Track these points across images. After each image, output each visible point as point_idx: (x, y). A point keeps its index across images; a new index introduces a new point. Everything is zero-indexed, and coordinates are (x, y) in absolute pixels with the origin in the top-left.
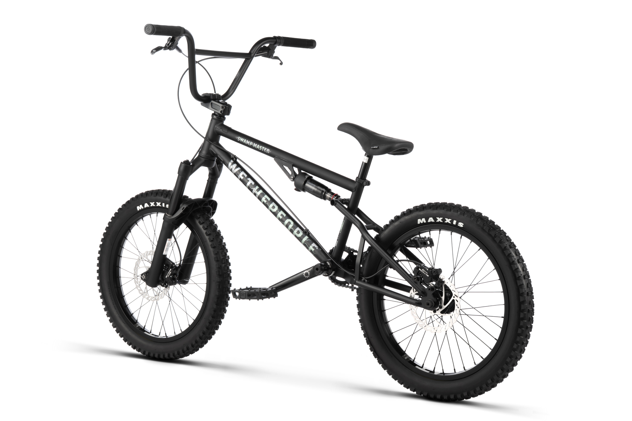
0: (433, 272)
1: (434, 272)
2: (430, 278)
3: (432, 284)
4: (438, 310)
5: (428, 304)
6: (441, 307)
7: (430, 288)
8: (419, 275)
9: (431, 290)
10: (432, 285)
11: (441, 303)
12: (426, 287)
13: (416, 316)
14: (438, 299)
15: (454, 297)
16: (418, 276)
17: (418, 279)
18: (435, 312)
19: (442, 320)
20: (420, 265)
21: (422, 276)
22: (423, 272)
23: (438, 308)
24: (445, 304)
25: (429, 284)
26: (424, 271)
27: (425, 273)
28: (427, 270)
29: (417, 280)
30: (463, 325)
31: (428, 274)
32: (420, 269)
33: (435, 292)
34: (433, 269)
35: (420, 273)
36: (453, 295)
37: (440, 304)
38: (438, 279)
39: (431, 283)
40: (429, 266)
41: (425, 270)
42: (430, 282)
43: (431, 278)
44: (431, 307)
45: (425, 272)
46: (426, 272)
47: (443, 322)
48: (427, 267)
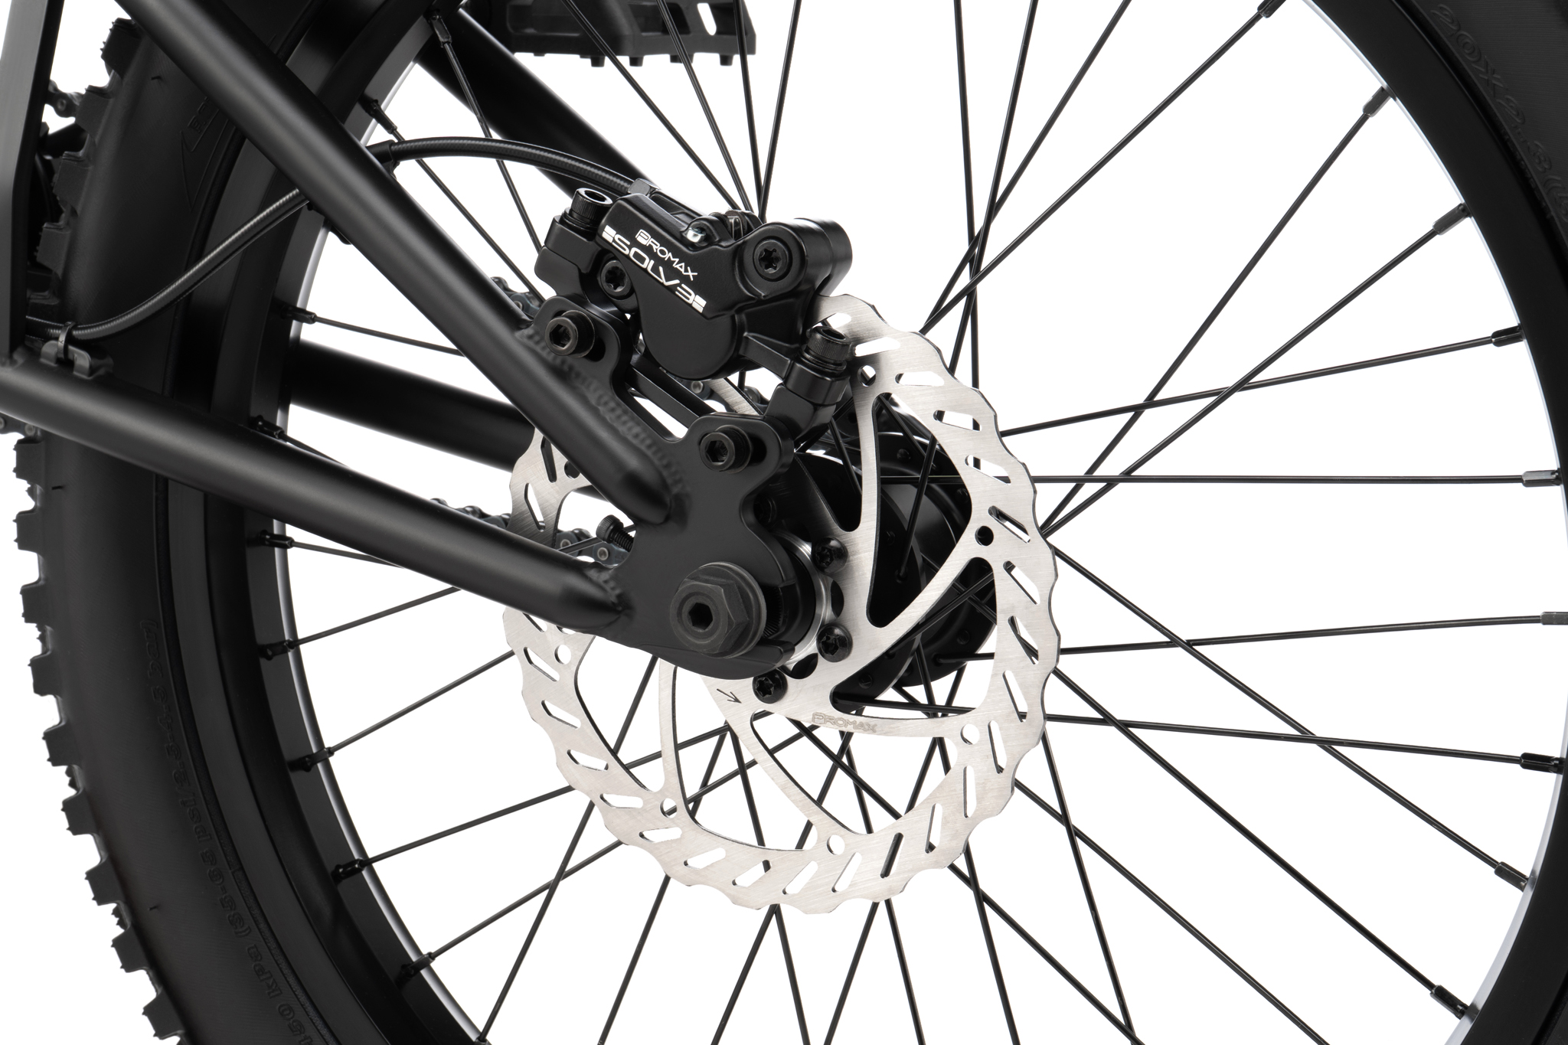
0: (750, 257)
1: (768, 259)
2: (724, 321)
3: (741, 388)
4: (805, 668)
5: (701, 616)
6: (836, 645)
7: (718, 433)
8: (605, 300)
9: (727, 459)
10: (746, 408)
11: (838, 601)
12: (678, 430)
13: (578, 720)
14: (806, 549)
15: (985, 536)
16: (596, 311)
17: (590, 340)
18: (770, 688)
19: (851, 771)
20: (617, 192)
21: (630, 303)
22: (648, 264)
23: (808, 647)
24: (882, 612)
25: (713, 394)
26: (657, 247)
27: (672, 273)
28: (693, 236)
29: (578, 349)
30: (1063, 818)
31: (698, 287)
32: (609, 233)
33: (774, 478)
34: (749, 230)
35: (615, 277)
36: (979, 517)
37: (825, 612)
38: (804, 339)
39: (734, 378)
40: (709, 204)
41: (672, 237)
42: (725, 371)
43: (736, 331)
44: (737, 645)
45: (667, 265)
46: (680, 267)
47: (861, 786)
48: (691, 214)
